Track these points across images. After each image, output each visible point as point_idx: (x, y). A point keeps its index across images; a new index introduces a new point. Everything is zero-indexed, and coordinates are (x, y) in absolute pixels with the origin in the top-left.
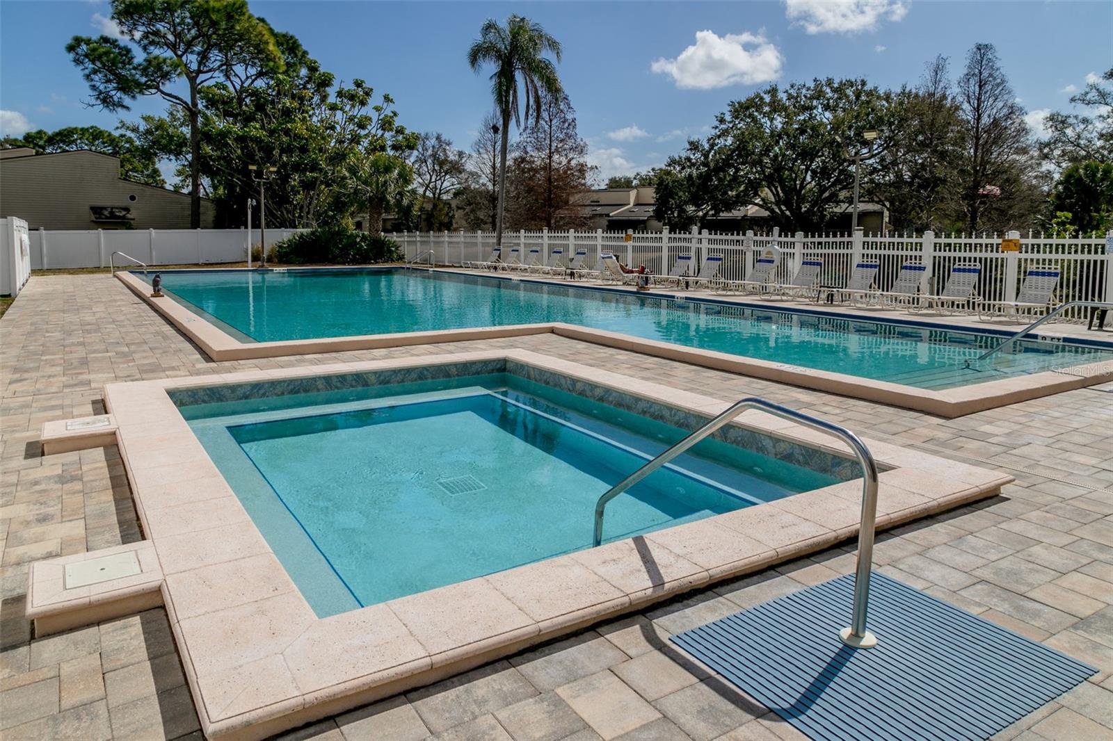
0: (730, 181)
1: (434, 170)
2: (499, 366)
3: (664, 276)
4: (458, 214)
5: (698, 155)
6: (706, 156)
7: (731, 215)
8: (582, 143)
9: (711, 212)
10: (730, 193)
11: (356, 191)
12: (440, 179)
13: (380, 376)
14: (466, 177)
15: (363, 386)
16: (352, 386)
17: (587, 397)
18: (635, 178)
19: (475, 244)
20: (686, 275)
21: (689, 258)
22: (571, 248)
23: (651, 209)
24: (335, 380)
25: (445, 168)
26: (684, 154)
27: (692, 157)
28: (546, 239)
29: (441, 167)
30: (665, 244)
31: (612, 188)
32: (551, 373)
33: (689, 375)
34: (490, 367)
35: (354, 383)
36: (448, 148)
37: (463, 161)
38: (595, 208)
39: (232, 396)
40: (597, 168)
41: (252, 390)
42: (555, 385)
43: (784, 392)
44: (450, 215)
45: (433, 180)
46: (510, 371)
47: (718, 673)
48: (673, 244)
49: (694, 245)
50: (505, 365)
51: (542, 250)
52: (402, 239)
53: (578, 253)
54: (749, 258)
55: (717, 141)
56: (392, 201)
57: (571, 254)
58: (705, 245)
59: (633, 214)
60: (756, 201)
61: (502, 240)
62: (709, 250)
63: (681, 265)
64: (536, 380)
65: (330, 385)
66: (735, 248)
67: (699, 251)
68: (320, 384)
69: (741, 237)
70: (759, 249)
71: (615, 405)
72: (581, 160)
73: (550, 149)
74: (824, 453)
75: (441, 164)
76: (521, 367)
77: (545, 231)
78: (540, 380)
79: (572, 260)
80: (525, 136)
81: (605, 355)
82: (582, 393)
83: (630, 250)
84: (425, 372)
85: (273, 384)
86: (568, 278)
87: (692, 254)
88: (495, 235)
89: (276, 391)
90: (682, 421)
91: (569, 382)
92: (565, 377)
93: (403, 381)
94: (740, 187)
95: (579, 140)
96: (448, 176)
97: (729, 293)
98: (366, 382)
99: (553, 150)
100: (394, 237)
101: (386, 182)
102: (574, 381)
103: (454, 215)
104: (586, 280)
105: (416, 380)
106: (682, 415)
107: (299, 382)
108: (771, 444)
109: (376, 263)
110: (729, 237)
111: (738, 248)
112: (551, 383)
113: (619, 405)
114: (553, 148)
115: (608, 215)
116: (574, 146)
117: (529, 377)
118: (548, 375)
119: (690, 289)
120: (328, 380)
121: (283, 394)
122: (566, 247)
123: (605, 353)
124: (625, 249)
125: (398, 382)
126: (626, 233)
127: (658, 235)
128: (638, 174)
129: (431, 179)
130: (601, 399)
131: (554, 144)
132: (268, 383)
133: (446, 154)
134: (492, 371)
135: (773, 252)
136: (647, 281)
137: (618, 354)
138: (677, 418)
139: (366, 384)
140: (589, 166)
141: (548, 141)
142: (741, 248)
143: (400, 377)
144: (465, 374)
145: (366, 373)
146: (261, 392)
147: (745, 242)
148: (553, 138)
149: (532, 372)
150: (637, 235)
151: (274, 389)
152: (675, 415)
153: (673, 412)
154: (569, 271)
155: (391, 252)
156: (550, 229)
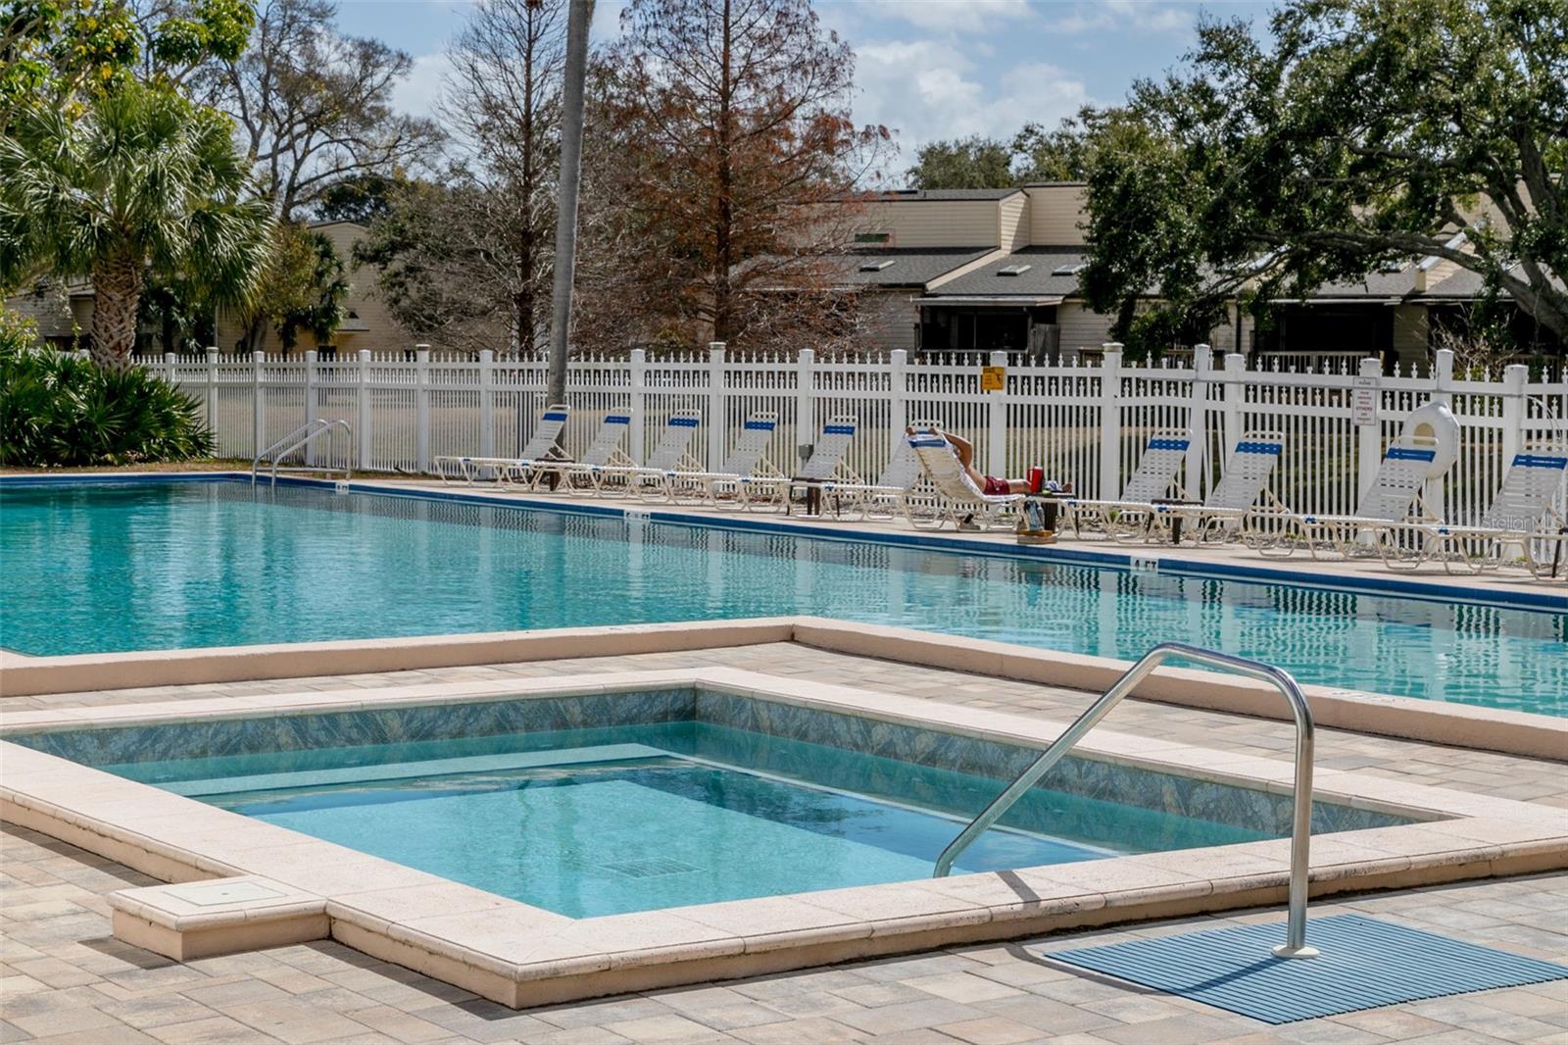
0: (1354, 169)
1: (266, 112)
2: (679, 705)
3: (1108, 501)
4: (361, 284)
5: (1238, 78)
6: (1268, 80)
7: (1359, 289)
8: (833, 48)
9: (1289, 281)
10: (1356, 210)
11: (52, 211)
12: (290, 146)
13: (410, 721)
14: (388, 138)
15: (375, 741)
16: (351, 741)
17: (896, 756)
18: (1019, 147)
19: (472, 398)
20: (1171, 496)
21: (1185, 445)
22: (805, 412)
23: (1078, 264)
24: (313, 725)
25: (310, 104)
26: (1187, 75)
27: (1213, 82)
28: (718, 381)
29: (294, 103)
30: (1111, 401)
31: (932, 185)
32: (813, 711)
33: (1134, 718)
34: (659, 707)
35: (354, 734)
36: (318, 28)
37: (378, 78)
38: (871, 262)
39: (101, 752)
40: (884, 133)
41: (141, 742)
42: (822, 739)
43: (1338, 743)
44: (329, 281)
45: (265, 148)
46: (707, 717)
47: (1103, 972)
48: (1134, 401)
49: (1197, 404)
50: (695, 700)
51: (706, 420)
52: (202, 379)
53: (828, 430)
54: (1370, 441)
55: (1309, 25)
56: (179, 245)
57: (805, 431)
58: (1235, 405)
59: (1010, 285)
60: (1452, 245)
61: (569, 388)
62: (1250, 421)
63: (1159, 465)
64: (773, 731)
65: (303, 737)
66: (1327, 412)
67: (1215, 421)
68: (284, 735)
69: (1343, 380)
70: (1396, 415)
71: (961, 769)
72: (831, 106)
73: (725, 67)
74: (1358, 810)
75: (294, 87)
76: (736, 703)
77: (717, 354)
78: (785, 730)
79: (808, 452)
80: (639, 22)
81: (932, 685)
82: (886, 750)
83: (998, 417)
84: (512, 714)
85: (186, 729)
86: (800, 511)
87: (1195, 432)
88: (544, 365)
89: (192, 746)
90: (1102, 785)
91: (854, 728)
92: (846, 716)
93: (461, 733)
94: (1390, 188)
95: (823, 38)
96: (318, 138)
97: (1298, 553)
98: (381, 731)
99: (735, 72)
100: (168, 371)
101: (154, 179)
102: (867, 722)
103: (339, 285)
104: (857, 516)
105: (491, 731)
106: (1102, 772)
107: (239, 728)
108: (1269, 808)
109: (124, 461)
110: (1309, 379)
111: (1335, 412)
112: (812, 735)
113: (971, 766)
114: (737, 65)
115: (919, 288)
116: (807, 56)
117: (756, 727)
118: (805, 716)
119: (1184, 542)
120: (298, 722)
121: (204, 753)
122: (788, 410)
123: (933, 681)
124: (979, 416)
125: (453, 737)
126: (986, 361)
127: (1088, 371)
128: (1029, 131)
129: (255, 144)
130: (931, 759)
131: (738, 52)
132: (174, 726)
133: (311, 57)
134: (664, 716)
135: (1437, 426)
136: (1050, 516)
137: (963, 684)
138: (1092, 779)
139: (381, 738)
140: (859, 128)
141: (717, 41)
142: (1344, 412)
143: (455, 723)
144: (599, 722)
145: (380, 712)
146: (160, 747)
147: (1356, 393)
148: (735, 31)
149: (764, 714)
150: (1019, 371)
151: (187, 742)
152: (1089, 772)
153: (1084, 769)
154: (801, 488)
155: (167, 421)
156: (733, 351)
